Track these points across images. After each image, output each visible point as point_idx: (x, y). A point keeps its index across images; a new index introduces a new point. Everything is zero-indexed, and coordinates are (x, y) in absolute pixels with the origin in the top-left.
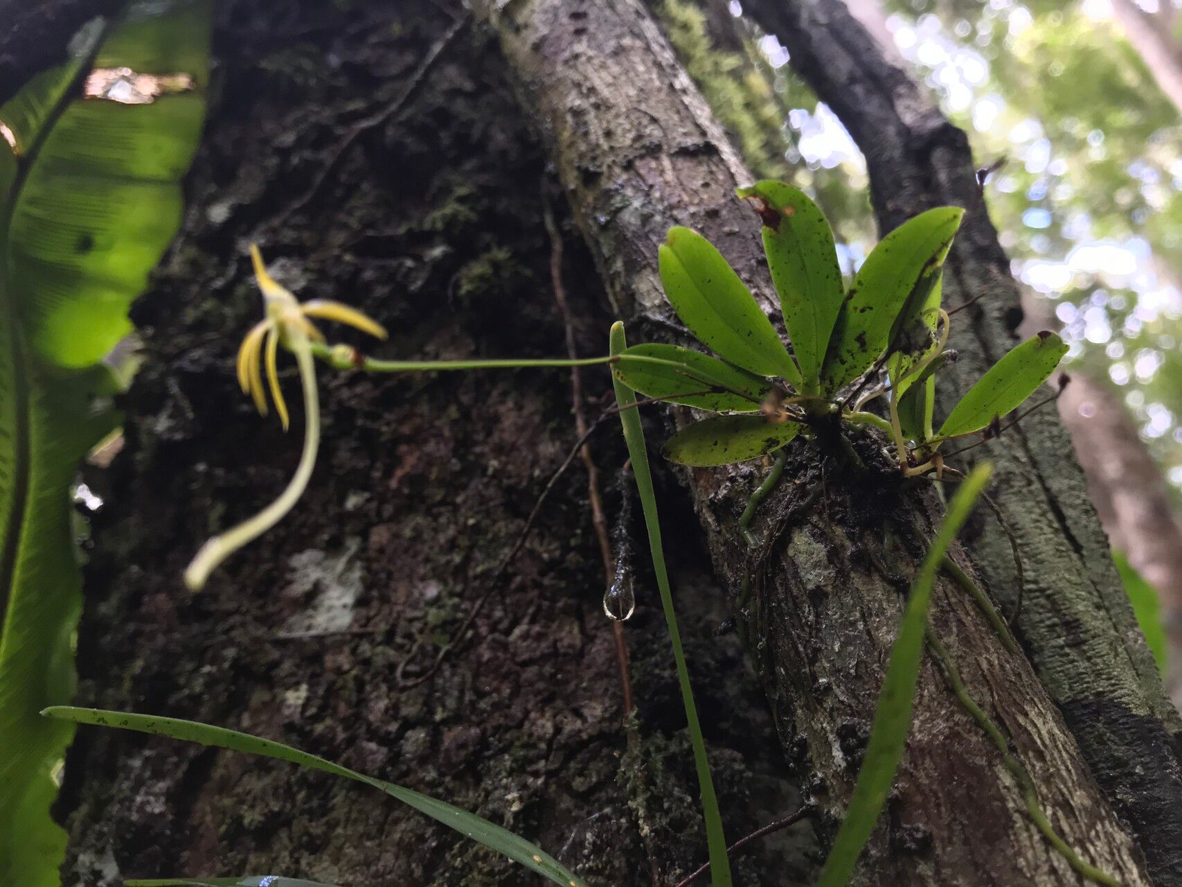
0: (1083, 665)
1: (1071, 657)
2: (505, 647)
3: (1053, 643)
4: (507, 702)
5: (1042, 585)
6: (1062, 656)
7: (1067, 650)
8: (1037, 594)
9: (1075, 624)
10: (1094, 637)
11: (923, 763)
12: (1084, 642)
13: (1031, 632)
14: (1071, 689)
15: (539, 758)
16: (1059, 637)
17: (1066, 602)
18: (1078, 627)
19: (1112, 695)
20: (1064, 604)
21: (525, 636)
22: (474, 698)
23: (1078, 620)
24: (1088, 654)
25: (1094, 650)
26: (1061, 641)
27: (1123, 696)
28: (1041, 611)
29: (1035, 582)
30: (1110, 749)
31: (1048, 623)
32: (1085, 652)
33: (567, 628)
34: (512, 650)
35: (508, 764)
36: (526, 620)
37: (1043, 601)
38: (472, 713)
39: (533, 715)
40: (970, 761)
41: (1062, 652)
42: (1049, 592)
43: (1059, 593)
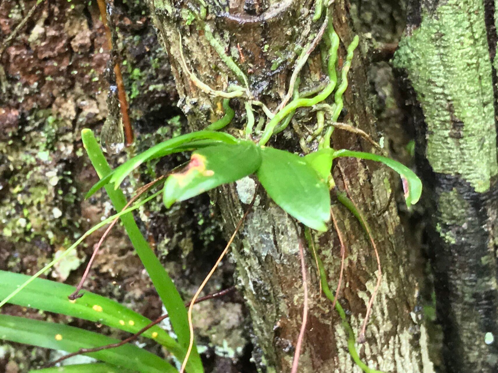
0: (456, 152)
1: (449, 146)
2: (27, 45)
3: (441, 133)
4: (36, 91)
5: (446, 92)
6: (444, 143)
7: (449, 140)
8: (441, 97)
9: (460, 124)
10: (469, 136)
11: (296, 316)
12: (462, 138)
13: (429, 119)
14: (442, 165)
15: (67, 131)
16: (447, 129)
17: (459, 108)
18: (463, 126)
19: (467, 177)
20: (458, 108)
21: (43, 37)
22: (9, 86)
23: (462, 122)
24: (461, 147)
25: (467, 144)
26: (446, 133)
27: (473, 178)
28: (440, 109)
29: (443, 87)
30: (452, 209)
31: (442, 119)
32: (460, 144)
33: (77, 26)
34: (33, 49)
35: (44, 140)
36: (41, 23)
37: (444, 102)
38: (10, 97)
39: (58, 100)
40: (322, 322)
41: (445, 141)
42: (450, 98)
43: (456, 100)
